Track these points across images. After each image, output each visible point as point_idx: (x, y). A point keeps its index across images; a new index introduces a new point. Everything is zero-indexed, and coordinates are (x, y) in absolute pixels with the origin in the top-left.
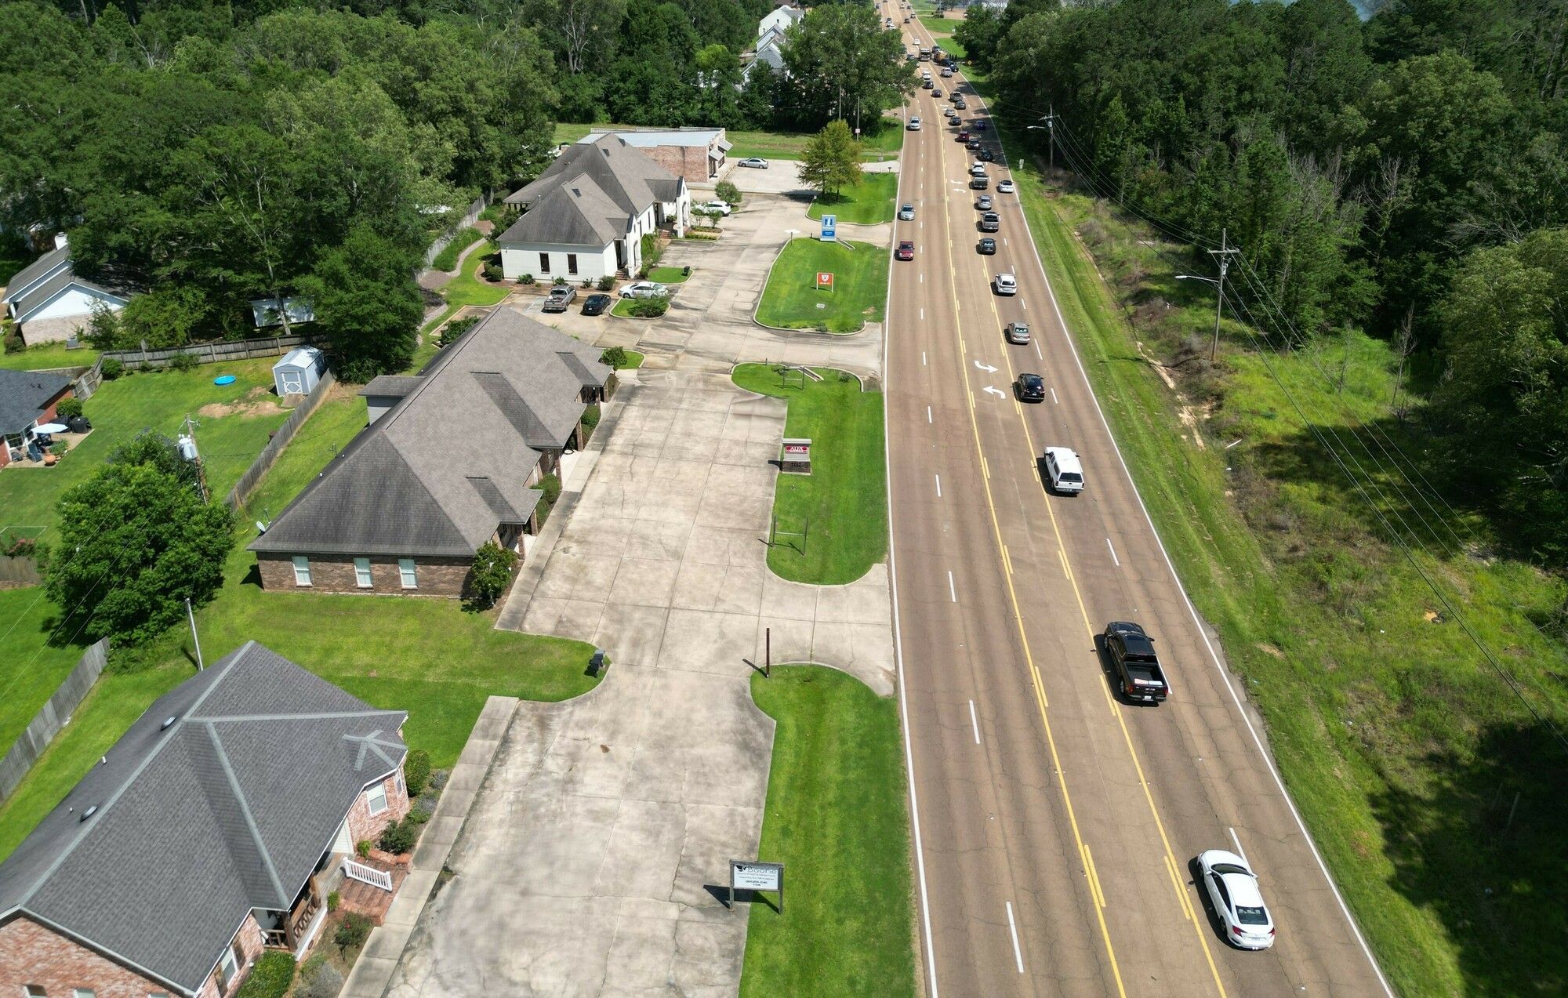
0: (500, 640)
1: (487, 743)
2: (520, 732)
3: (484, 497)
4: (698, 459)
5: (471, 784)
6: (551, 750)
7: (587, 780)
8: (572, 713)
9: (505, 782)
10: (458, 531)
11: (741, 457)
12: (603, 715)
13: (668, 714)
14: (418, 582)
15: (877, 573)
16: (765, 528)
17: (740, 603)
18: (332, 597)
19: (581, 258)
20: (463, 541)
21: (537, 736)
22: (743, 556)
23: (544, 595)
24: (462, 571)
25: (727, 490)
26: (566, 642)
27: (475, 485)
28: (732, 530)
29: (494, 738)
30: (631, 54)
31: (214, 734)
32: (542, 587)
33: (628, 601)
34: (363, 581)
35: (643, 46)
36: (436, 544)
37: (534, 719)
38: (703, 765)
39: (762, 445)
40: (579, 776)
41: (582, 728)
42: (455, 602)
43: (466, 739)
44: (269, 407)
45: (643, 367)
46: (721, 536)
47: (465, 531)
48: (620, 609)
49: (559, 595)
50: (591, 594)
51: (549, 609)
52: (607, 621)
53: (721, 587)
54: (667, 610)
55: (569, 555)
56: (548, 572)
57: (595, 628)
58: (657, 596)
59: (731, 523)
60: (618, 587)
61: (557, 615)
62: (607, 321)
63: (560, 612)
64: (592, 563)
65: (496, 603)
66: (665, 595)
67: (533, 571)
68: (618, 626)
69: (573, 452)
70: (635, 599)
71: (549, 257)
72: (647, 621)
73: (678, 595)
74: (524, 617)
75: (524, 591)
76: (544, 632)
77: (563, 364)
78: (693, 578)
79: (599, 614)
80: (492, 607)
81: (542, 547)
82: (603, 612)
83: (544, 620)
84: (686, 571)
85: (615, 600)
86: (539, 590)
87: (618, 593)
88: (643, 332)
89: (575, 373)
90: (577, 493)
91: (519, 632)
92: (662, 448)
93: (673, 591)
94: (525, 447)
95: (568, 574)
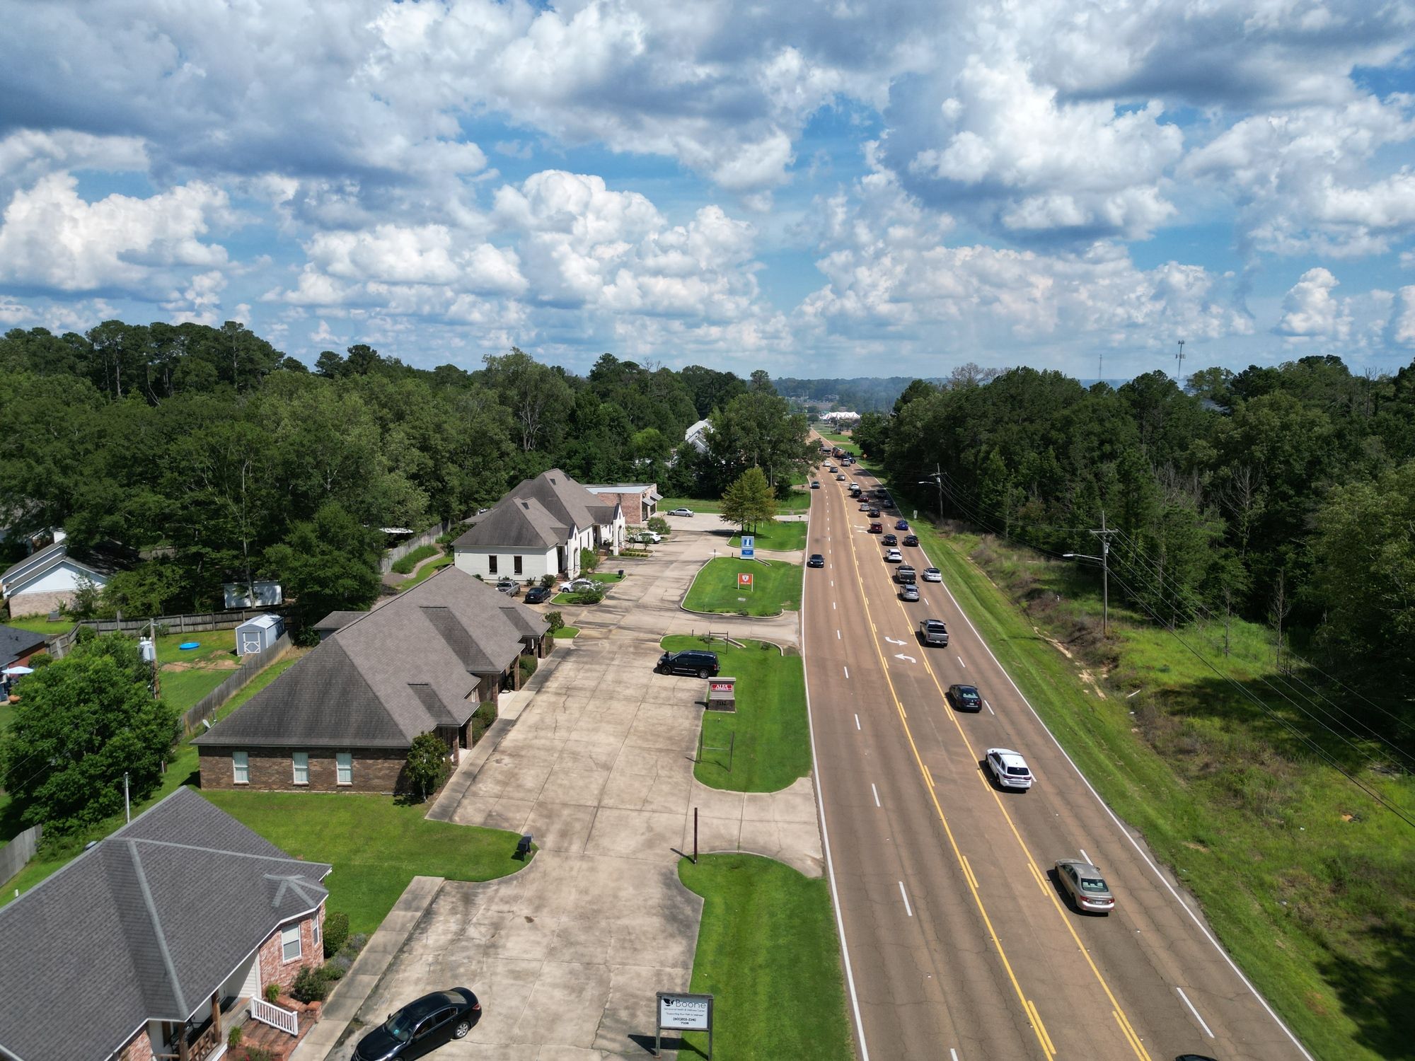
0: (429, 829)
1: (409, 914)
2: (444, 905)
3: (424, 702)
4: (628, 699)
5: (389, 948)
6: (474, 920)
7: (509, 945)
8: (497, 891)
9: (425, 946)
10: (396, 725)
11: (669, 699)
12: (529, 891)
13: (595, 891)
14: (353, 777)
15: (802, 784)
16: (693, 750)
17: (666, 804)
18: (267, 794)
19: (527, 560)
20: (401, 733)
21: (461, 908)
22: (671, 769)
23: (475, 794)
24: (397, 765)
25: (655, 721)
26: (495, 832)
27: (416, 692)
28: (660, 750)
29: (417, 910)
30: (577, 438)
31: (134, 851)
32: (473, 788)
33: (557, 801)
34: (300, 778)
35: (588, 432)
36: (374, 737)
37: (458, 896)
38: (629, 933)
39: (688, 690)
40: (502, 942)
41: (507, 902)
42: (388, 798)
43: (389, 910)
44: (229, 664)
45: (578, 637)
46: (650, 755)
47: (404, 725)
48: (549, 807)
49: (490, 794)
50: (521, 794)
51: (480, 805)
52: (536, 815)
53: (649, 792)
54: (596, 808)
55: (501, 764)
56: (480, 777)
57: (524, 821)
58: (586, 798)
59: (659, 745)
60: (548, 790)
61: (487, 810)
62: (547, 607)
63: (490, 808)
64: (523, 771)
65: (428, 799)
66: (594, 797)
67: (466, 776)
68: (546, 820)
69: (510, 691)
70: (564, 800)
71: (497, 559)
72: (575, 817)
73: (607, 797)
74: (455, 811)
75: (456, 791)
76: (473, 823)
77: (505, 617)
78: (622, 785)
79: (528, 810)
80: (422, 802)
81: (475, 758)
82: (532, 809)
83: (474, 814)
84: (614, 779)
85: (545, 799)
86: (471, 790)
87: (548, 794)
88: (579, 614)
89: (516, 625)
90: (512, 720)
91: (449, 822)
92: (594, 691)
93: (601, 794)
94: (465, 672)
95: (499, 779)
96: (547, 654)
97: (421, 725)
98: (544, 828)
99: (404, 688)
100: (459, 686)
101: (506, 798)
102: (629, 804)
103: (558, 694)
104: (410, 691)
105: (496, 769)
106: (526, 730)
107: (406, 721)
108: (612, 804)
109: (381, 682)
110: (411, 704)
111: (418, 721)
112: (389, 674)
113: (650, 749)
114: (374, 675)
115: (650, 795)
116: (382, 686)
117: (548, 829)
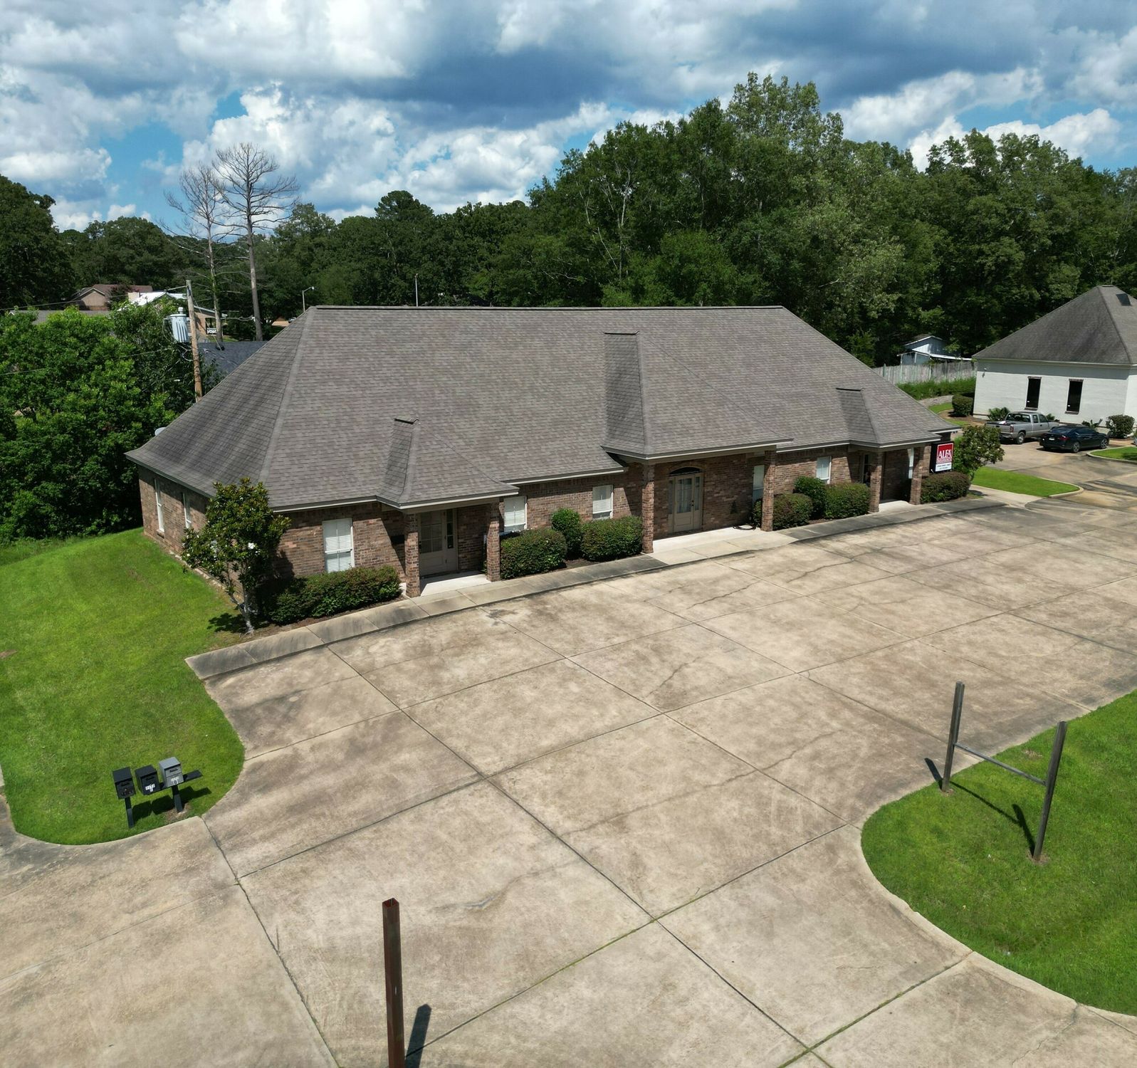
3: (392, 455)
4: (980, 599)
11: (1097, 625)
16: (982, 749)
19: (1092, 387)
22: (831, 770)
25: (978, 656)
26: (225, 733)
27: (395, 434)
28: (879, 716)
32: (363, 640)
45: (1059, 498)
46: (833, 715)
47: (276, 472)
48: (402, 731)
49: (361, 661)
50: (407, 683)
51: (308, 673)
52: (344, 736)
53: (669, 799)
54: (476, 779)
55: (493, 620)
56: (413, 627)
57: (304, 737)
58: (505, 745)
59: (898, 705)
60: (469, 695)
61: (299, 688)
62: (1071, 458)
63: (311, 686)
64: (500, 644)
65: (262, 629)
66: (520, 751)
67: (394, 615)
68: (340, 756)
69: (754, 528)
70: (457, 728)
71: (1042, 385)
72: (402, 777)
73: (548, 764)
74: (252, 667)
75: (326, 633)
76: (229, 702)
77: (838, 405)
78: (636, 753)
79: (357, 718)
80: (244, 630)
81: (471, 595)
82: (366, 721)
83: (267, 685)
84: (641, 734)
85: (426, 712)
86: (352, 642)
87: (449, 705)
88: (1121, 474)
89: (850, 421)
90: (662, 563)
91: (202, 681)
92: (925, 567)
93: (547, 753)
94: (595, 447)
95: (434, 641)
96: (933, 501)
97: (329, 486)
98: (304, 771)
99: (377, 422)
100: (544, 461)
101: (373, 677)
102: (562, 806)
103: (838, 553)
104: (387, 430)
105: (465, 624)
106: (658, 585)
107: (295, 469)
108: (525, 787)
109: (323, 396)
110: (354, 449)
111: (332, 478)
112: (368, 392)
113: (855, 703)
114: (324, 383)
115: (657, 808)
116: (318, 403)
117: (303, 777)
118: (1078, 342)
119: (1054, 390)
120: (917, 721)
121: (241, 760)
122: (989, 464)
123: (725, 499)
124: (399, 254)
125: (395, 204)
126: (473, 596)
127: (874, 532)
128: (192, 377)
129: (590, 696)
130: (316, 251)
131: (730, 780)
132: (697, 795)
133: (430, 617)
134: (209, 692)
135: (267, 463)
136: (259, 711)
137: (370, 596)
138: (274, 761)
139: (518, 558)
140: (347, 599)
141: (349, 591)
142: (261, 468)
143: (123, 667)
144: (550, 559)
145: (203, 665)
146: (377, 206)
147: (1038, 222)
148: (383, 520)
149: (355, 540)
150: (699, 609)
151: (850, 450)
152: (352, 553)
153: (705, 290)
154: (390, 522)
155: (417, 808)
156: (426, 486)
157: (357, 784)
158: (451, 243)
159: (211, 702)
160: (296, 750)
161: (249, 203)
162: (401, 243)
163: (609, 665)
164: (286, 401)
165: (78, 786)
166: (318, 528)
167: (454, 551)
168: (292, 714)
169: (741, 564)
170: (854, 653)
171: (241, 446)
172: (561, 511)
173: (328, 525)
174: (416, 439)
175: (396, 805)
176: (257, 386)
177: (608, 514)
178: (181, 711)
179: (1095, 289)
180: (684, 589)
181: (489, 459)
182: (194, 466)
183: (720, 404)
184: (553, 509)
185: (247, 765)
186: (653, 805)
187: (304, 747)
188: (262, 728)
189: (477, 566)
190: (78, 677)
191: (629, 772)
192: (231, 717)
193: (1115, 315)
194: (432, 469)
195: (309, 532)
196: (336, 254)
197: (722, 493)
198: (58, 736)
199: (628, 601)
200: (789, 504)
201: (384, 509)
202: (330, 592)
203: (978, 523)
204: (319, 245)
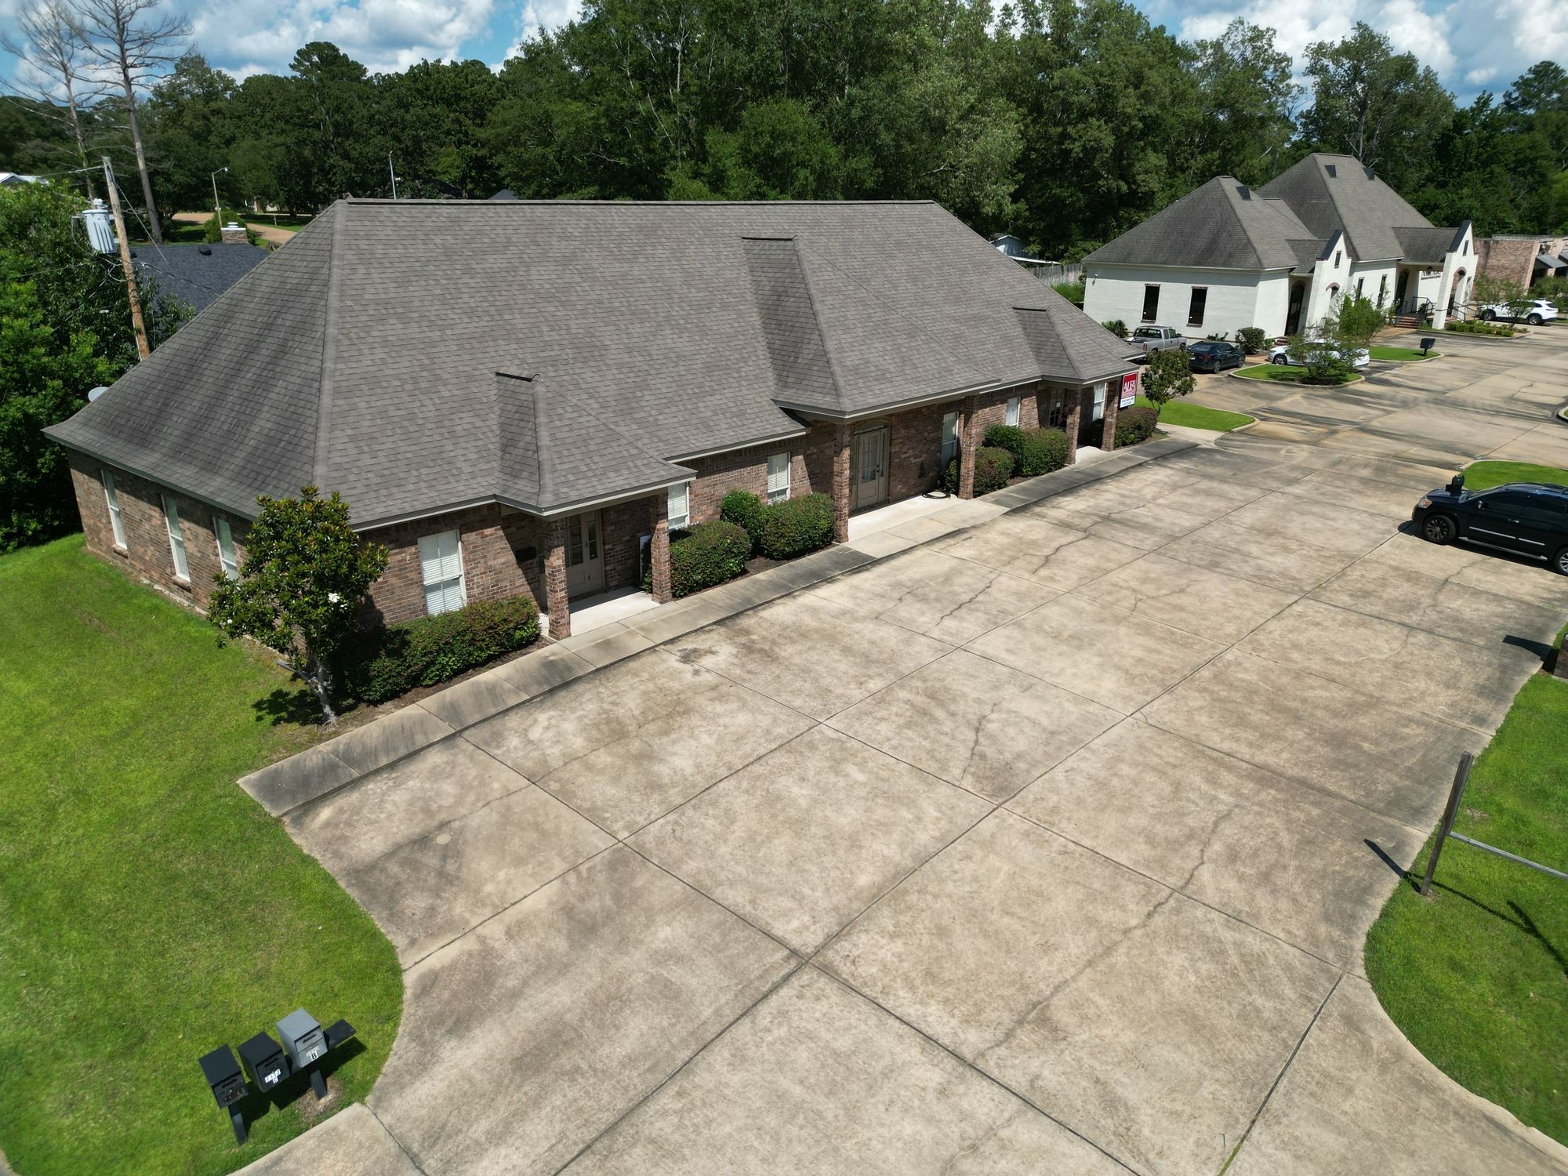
3: (504, 429)
19: (1218, 296)
27: (502, 396)
34: (182, 566)
45: (1241, 432)
46: (1212, 780)
47: (338, 467)
48: (639, 882)
49: (525, 757)
50: (611, 791)
51: (449, 788)
52: (551, 903)
53: (1090, 964)
54: (793, 964)
55: (688, 667)
56: (579, 688)
57: (488, 912)
58: (806, 891)
59: (1278, 753)
60: (714, 803)
61: (443, 816)
62: (1217, 380)
63: (463, 811)
64: (719, 708)
65: (347, 715)
66: (835, 900)
67: (544, 672)
68: (560, 944)
69: (948, 496)
70: (722, 868)
71: (1161, 293)
72: (675, 973)
73: (886, 919)
74: (355, 783)
75: (451, 712)
76: (337, 855)
77: (1019, 330)
78: (998, 882)
79: (559, 866)
80: (321, 721)
81: (642, 629)
82: (575, 868)
83: (390, 816)
84: (989, 845)
85: (661, 841)
86: (497, 723)
87: (692, 825)
88: (1280, 398)
89: (1038, 351)
90: (868, 557)
91: (278, 820)
92: (1174, 538)
93: (877, 897)
94: (765, 400)
95: (620, 712)
96: (1124, 444)
97: (422, 485)
98: (511, 982)
99: (470, 378)
100: (707, 426)
101: (554, 786)
102: (946, 1001)
103: (1065, 526)
104: (489, 390)
105: (652, 678)
106: (878, 590)
107: (366, 460)
108: (874, 970)
109: (385, 342)
110: (447, 423)
111: (424, 471)
112: (449, 332)
113: (1227, 759)
114: (382, 320)
115: (1083, 983)
116: (380, 354)
117: (515, 995)
118: (1200, 243)
119: (1175, 299)
120: (1315, 776)
121: (396, 971)
122: (1179, 397)
123: (913, 460)
124: (336, 125)
125: (316, 59)
126: (645, 630)
127: (1084, 492)
128: (126, 305)
129: (885, 786)
130: (213, 119)
131: (1150, 915)
132: (1122, 950)
133: (598, 670)
134: (298, 840)
135: (321, 453)
136: (394, 868)
137: (502, 645)
138: (453, 967)
139: (694, 568)
140: (470, 654)
141: (473, 640)
142: (313, 461)
143: (125, 799)
144: (732, 564)
145: (271, 788)
146: (293, 62)
147: (1128, 102)
148: (504, 529)
149: (466, 561)
150: (949, 623)
151: (1040, 388)
152: (462, 580)
153: (806, 178)
154: (513, 529)
155: (727, 1036)
156: (571, 477)
157: (610, 998)
158: (407, 111)
159: (307, 861)
160: (482, 940)
161: (123, 51)
162: (338, 109)
163: (884, 729)
164: (331, 352)
165: (111, 1057)
166: (413, 549)
167: (599, 560)
168: (451, 867)
169: (963, 550)
170: (1178, 677)
171: (264, 423)
172: (733, 493)
173: (425, 542)
174: (541, 405)
175: (692, 1034)
176: (269, 327)
177: (783, 492)
178: (260, 884)
179: (1214, 181)
180: (914, 592)
181: (634, 427)
182: (180, 453)
183: (911, 336)
184: (722, 491)
185: (409, 979)
186: (1074, 978)
187: (494, 931)
188: (409, 902)
189: (634, 579)
190: (49, 823)
191: (1007, 920)
192: (350, 885)
193: (1239, 211)
194: (574, 451)
195: (399, 557)
196: (242, 124)
197: (910, 452)
198: (45, 947)
199: (856, 620)
200: (990, 462)
201: (504, 513)
202: (446, 648)
203: (1188, 472)
204: (217, 112)
